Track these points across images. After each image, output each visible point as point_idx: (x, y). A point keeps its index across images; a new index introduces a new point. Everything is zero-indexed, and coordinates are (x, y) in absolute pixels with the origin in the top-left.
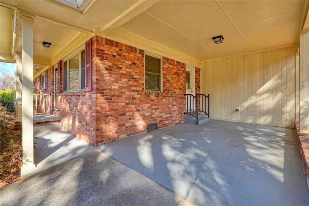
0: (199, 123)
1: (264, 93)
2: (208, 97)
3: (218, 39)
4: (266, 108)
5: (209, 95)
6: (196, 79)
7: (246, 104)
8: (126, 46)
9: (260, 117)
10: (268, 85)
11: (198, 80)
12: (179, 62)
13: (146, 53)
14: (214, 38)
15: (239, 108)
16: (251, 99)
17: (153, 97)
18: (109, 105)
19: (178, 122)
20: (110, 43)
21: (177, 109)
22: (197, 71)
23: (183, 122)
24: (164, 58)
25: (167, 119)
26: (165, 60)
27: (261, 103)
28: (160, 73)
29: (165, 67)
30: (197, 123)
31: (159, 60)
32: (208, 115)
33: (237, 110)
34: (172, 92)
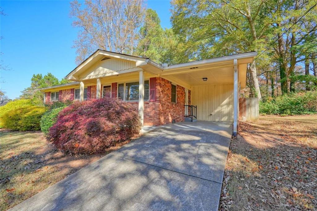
0: (193, 121)
1: (224, 105)
2: (196, 108)
3: (205, 79)
4: (225, 113)
5: (196, 106)
6: (189, 96)
7: (216, 111)
8: (167, 80)
9: (222, 118)
10: (226, 101)
11: (190, 97)
12: (182, 87)
13: (172, 84)
14: (203, 79)
15: (212, 113)
16: (218, 108)
17: (174, 106)
18: (162, 108)
19: (182, 120)
20: (163, 80)
21: (182, 113)
22: (189, 92)
23: (184, 121)
24: (177, 85)
25: (178, 118)
26: (178, 86)
27: (223, 110)
28: (175, 93)
29: (178, 90)
30: (192, 121)
31: (175, 86)
32: (196, 117)
33: (211, 115)
34: (180, 103)
